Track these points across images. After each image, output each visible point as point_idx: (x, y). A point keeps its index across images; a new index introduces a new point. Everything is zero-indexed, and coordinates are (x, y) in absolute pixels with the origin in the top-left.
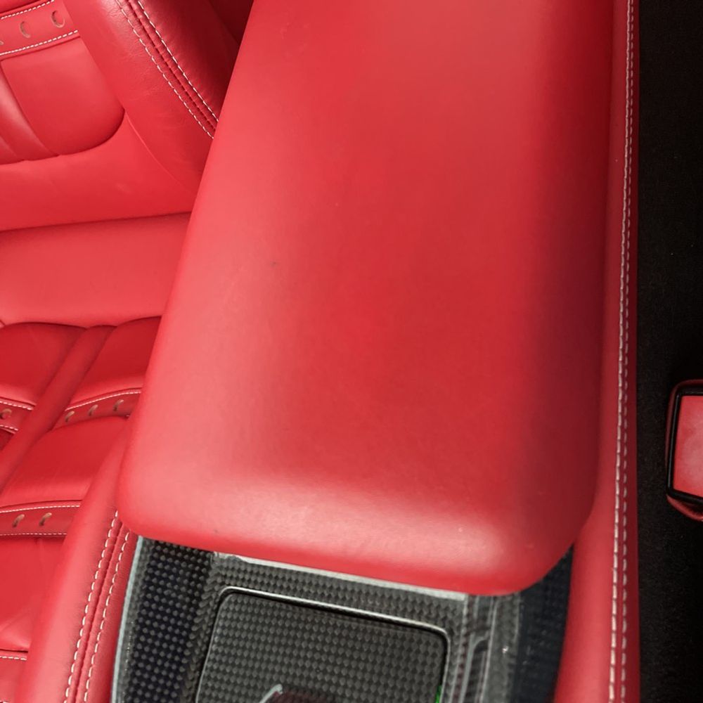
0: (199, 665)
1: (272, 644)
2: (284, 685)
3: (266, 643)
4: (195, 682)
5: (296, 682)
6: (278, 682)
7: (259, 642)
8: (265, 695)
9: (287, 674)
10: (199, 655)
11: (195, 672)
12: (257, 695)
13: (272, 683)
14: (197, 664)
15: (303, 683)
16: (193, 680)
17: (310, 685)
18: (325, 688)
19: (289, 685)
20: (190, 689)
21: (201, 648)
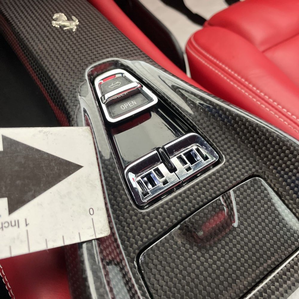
0: (280, 193)
1: (261, 239)
2: (234, 229)
3: (264, 236)
4: (272, 185)
5: (231, 236)
6: (239, 227)
7: (268, 233)
8: (238, 215)
9: (238, 235)
10: (285, 197)
11: (278, 189)
12: (241, 211)
13: (241, 223)
14: (281, 193)
15: (227, 239)
16: (275, 185)
17: (223, 243)
18: (215, 249)
19: (232, 231)
20: (271, 181)
21: (288, 200)
